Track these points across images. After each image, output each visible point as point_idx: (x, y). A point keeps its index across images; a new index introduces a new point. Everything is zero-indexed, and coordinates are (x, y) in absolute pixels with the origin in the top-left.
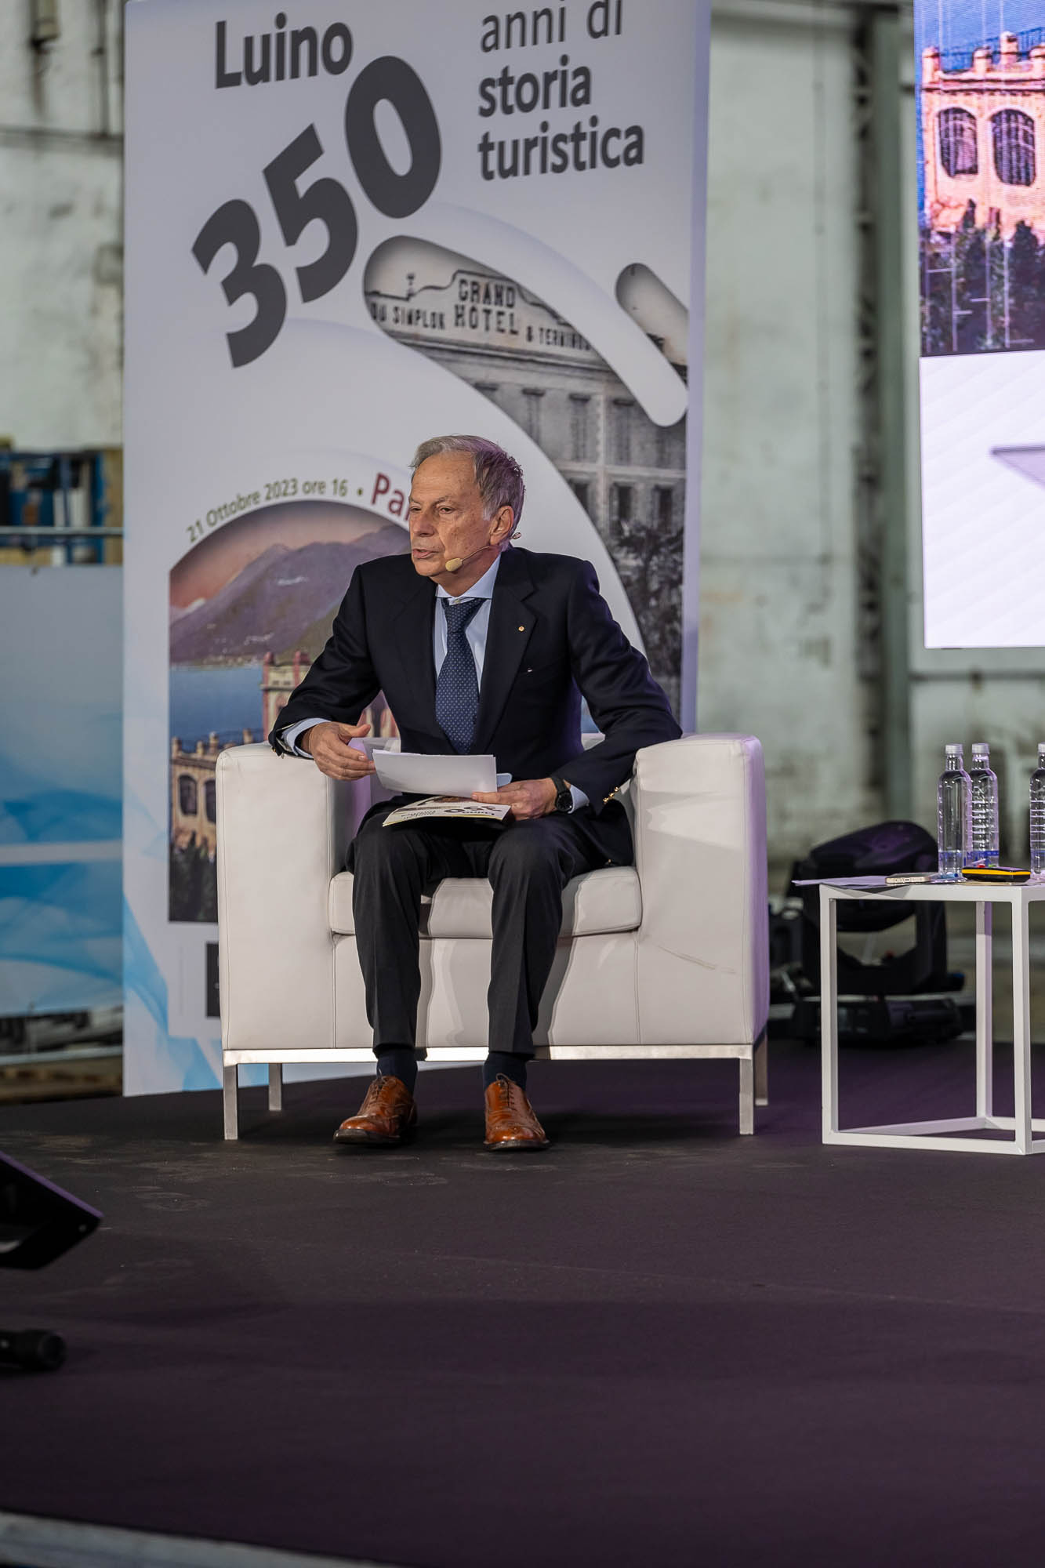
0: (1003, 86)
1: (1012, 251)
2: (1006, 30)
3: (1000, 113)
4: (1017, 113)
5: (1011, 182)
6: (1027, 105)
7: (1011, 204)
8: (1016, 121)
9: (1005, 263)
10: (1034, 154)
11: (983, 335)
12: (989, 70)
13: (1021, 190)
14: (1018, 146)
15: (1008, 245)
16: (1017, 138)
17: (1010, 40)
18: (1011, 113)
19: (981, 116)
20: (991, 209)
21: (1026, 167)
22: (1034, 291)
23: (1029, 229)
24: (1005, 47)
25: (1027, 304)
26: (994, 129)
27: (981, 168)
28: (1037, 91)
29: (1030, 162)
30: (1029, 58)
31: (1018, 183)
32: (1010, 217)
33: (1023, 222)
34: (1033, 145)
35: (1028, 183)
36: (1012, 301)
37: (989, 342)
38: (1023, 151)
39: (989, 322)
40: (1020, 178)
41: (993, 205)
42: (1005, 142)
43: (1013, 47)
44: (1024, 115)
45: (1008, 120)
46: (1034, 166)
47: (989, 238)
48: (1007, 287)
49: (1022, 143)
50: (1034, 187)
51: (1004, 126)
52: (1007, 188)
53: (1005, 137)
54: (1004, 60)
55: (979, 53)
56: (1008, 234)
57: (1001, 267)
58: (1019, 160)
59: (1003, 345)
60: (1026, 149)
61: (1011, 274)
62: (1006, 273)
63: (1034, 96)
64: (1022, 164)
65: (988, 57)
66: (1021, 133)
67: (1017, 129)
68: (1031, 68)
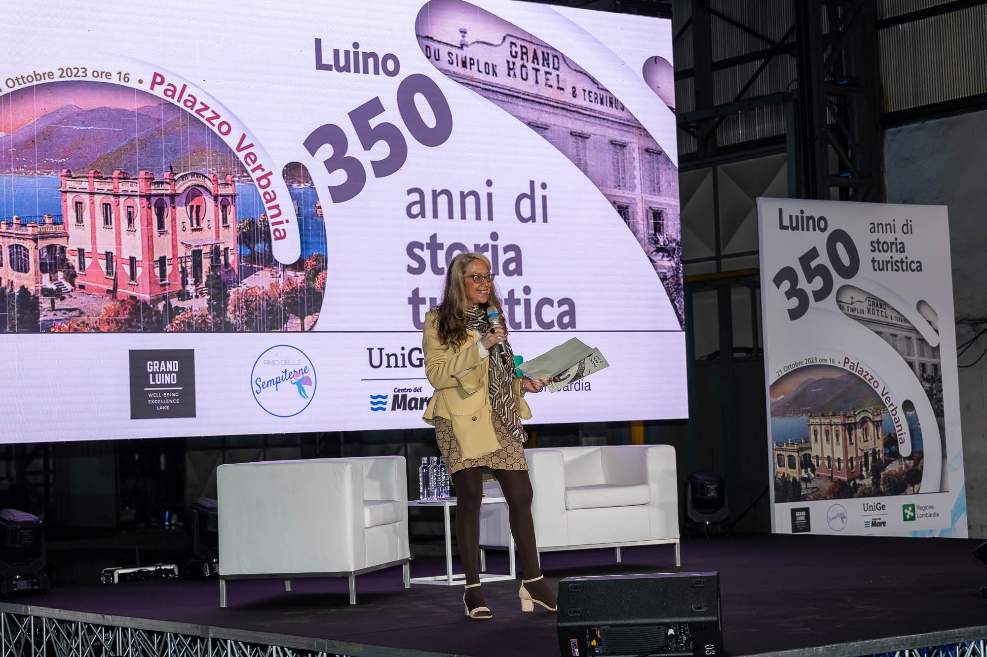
0: (15, 236)
1: (18, 296)
2: (15, 215)
3: (13, 245)
4: (21, 246)
5: (18, 271)
6: (25, 243)
7: (18, 279)
8: (20, 249)
9: (15, 301)
10: (29, 262)
11: (5, 327)
12: (7, 229)
13: (23, 274)
14: (21, 258)
15: (17, 294)
16: (21, 255)
17: (17, 219)
18: (17, 246)
19: (4, 245)
20: (9, 280)
21: (25, 266)
22: (29, 312)
23: (26, 289)
24: (15, 221)
25: (25, 317)
26: (10, 251)
27: (4, 265)
28: (30, 239)
29: (27, 264)
30: (26, 227)
31: (21, 272)
32: (17, 283)
33: (23, 286)
34: (28, 259)
35: (26, 272)
36: (18, 315)
37: (8, 329)
38: (23, 260)
39: (8, 322)
40: (22, 268)
41: (9, 279)
42: (15, 256)
43: (19, 222)
44: (24, 247)
45: (17, 248)
46: (29, 266)
47: (8, 290)
48: (16, 310)
49: (23, 257)
50: (28, 274)
51: (15, 250)
52: (16, 273)
53: (15, 254)
54: (14, 226)
55: (3, 222)
56: (16, 290)
57: (14, 302)
58: (22, 263)
59: (15, 331)
60: (25, 260)
61: (18, 305)
62: (16, 304)
63: (28, 241)
64: (23, 265)
65: (7, 224)
66: (22, 254)
67: (21, 252)
68: (27, 230)
